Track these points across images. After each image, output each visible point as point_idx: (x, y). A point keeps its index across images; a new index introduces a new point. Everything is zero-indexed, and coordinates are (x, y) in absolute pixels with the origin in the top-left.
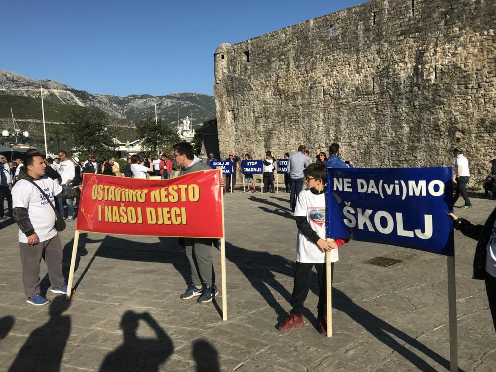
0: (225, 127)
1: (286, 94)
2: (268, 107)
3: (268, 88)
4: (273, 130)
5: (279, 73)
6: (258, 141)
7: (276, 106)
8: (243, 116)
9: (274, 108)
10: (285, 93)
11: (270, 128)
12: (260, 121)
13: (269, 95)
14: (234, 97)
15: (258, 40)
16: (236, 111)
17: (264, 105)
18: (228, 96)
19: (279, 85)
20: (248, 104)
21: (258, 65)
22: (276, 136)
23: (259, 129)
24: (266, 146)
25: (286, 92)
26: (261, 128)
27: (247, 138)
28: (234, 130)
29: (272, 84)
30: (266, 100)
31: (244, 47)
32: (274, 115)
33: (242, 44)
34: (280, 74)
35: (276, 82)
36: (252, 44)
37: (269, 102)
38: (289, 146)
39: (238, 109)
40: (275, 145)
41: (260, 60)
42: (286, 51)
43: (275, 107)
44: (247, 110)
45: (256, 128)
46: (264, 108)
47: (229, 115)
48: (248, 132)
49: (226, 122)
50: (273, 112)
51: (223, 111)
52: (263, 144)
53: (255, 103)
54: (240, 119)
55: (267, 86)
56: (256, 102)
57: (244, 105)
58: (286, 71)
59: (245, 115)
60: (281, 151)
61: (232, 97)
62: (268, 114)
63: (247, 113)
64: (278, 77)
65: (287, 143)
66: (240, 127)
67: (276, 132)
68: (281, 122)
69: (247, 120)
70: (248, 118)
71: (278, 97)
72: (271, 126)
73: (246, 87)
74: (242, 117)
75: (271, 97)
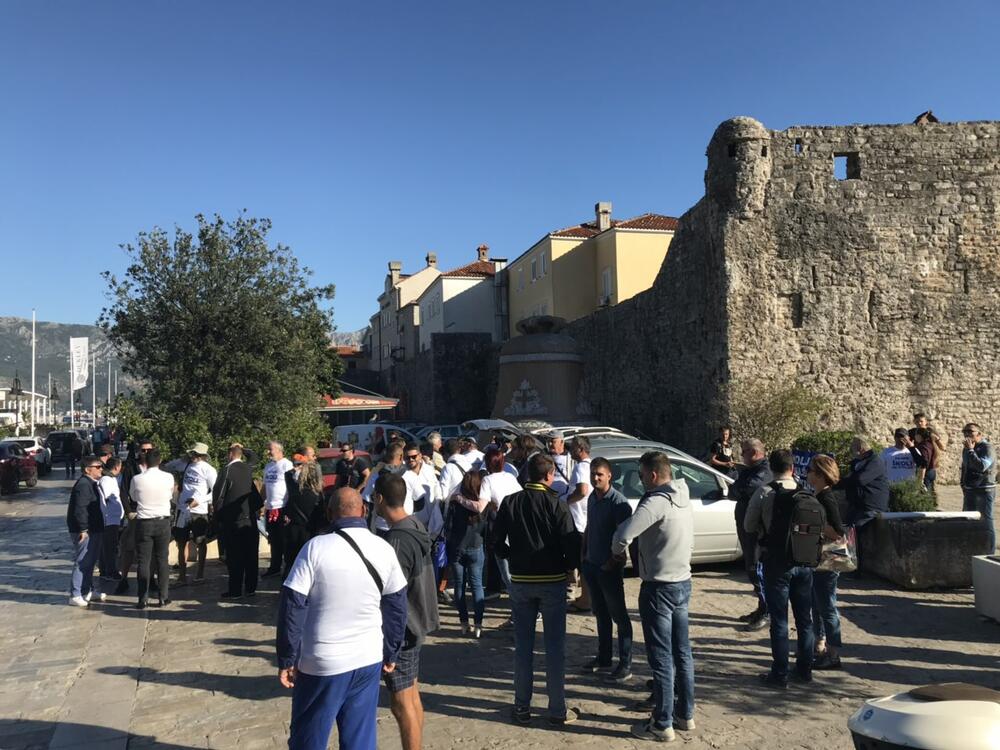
0: (762, 339)
1: (984, 271)
2: (924, 297)
3: (926, 252)
4: (936, 351)
5: (961, 221)
6: (889, 380)
7: (949, 295)
8: (836, 313)
9: (944, 300)
10: (981, 268)
11: (930, 346)
12: (897, 328)
13: (928, 267)
14: (804, 262)
15: (891, 132)
16: (808, 298)
17: (912, 291)
18: (780, 256)
19: (963, 248)
20: (857, 283)
21: (891, 192)
22: (950, 368)
23: (893, 349)
24: (912, 392)
25: (983, 265)
26: (899, 346)
27: (847, 371)
28: (797, 347)
29: (937, 241)
30: (921, 279)
31: (839, 140)
32: (941, 317)
33: (834, 132)
34: (965, 221)
35: (953, 238)
36: (869, 139)
37: (928, 284)
38: (989, 392)
39: (818, 294)
40: (945, 388)
41: (897, 182)
42: (981, 174)
43: (948, 299)
44: (849, 298)
45: (881, 345)
46: (913, 298)
47: (779, 307)
48: (851, 355)
49: (766, 324)
50: (940, 309)
51: (755, 294)
52: (906, 384)
53: (882, 282)
54: (824, 321)
55: (922, 246)
56: (884, 281)
57: (839, 285)
58: (984, 219)
59: (843, 309)
60: (962, 403)
61: (798, 260)
62: (925, 313)
63: (849, 305)
64: (958, 228)
65: (984, 385)
66: (821, 340)
67: (950, 358)
68: (965, 334)
69: (848, 324)
70: (852, 319)
71: (957, 274)
72: (932, 342)
73: (853, 241)
74: (828, 315)
75: (935, 274)
